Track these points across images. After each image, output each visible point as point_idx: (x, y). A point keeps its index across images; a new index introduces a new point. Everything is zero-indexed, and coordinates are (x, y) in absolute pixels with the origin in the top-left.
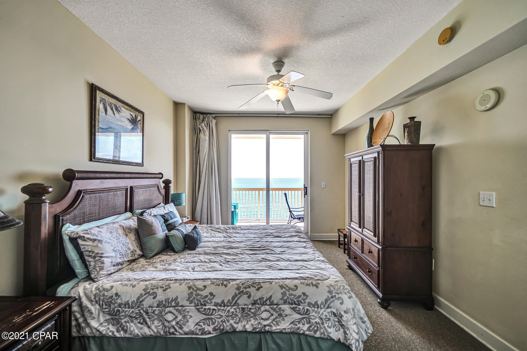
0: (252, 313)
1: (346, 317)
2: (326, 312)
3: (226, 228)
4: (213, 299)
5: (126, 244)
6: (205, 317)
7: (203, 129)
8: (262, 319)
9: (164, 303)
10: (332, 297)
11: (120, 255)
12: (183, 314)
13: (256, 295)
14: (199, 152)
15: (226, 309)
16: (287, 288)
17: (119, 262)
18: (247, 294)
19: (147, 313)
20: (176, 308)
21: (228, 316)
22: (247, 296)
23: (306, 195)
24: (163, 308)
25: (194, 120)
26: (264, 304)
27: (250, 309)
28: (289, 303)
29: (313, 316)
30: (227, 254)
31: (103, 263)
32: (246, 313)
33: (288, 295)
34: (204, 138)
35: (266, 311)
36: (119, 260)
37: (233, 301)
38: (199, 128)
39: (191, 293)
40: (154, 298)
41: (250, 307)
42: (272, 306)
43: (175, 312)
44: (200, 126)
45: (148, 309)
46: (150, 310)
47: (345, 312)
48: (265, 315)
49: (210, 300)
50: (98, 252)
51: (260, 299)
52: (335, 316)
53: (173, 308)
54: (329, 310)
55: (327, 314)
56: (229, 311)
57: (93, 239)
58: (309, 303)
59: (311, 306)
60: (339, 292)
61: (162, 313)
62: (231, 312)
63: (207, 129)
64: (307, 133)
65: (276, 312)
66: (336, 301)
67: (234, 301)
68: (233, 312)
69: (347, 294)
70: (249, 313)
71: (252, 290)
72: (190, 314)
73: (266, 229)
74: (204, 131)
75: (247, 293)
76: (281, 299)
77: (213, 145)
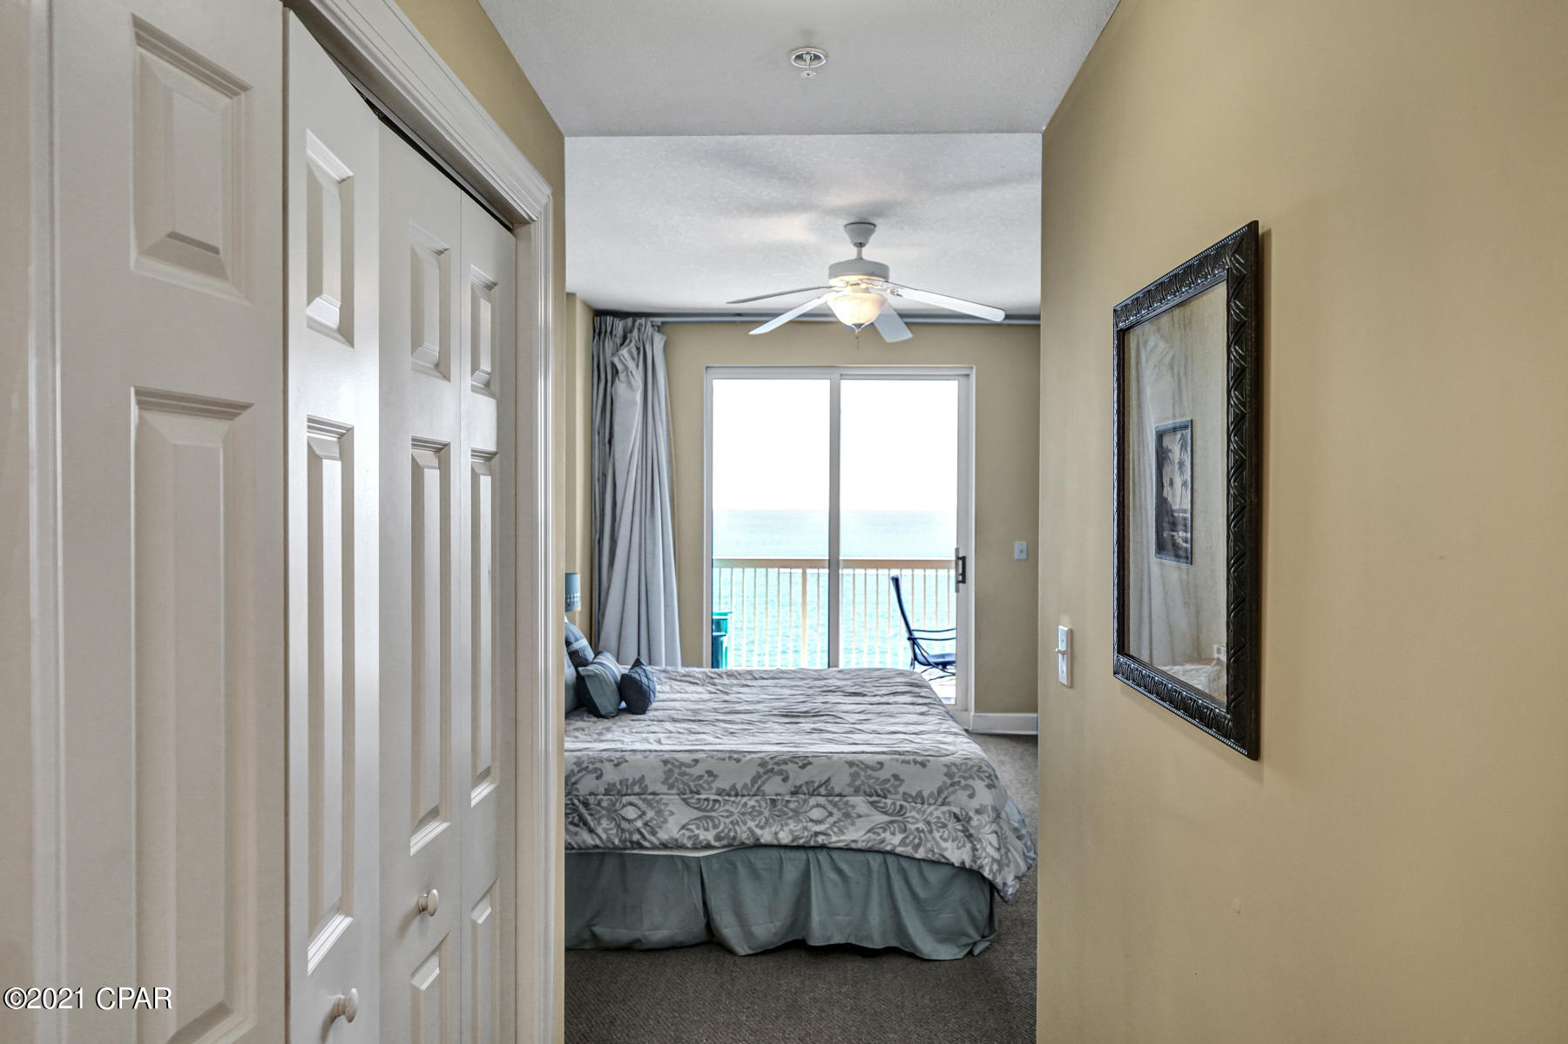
0: (791, 810)
1: (978, 820)
2: (939, 811)
3: (710, 674)
4: (713, 781)
6: (700, 814)
7: (626, 368)
8: (812, 820)
9: (619, 787)
10: (952, 785)
12: (655, 807)
13: (799, 777)
14: (610, 442)
15: (740, 802)
16: (862, 766)
18: (782, 774)
19: (586, 804)
20: (643, 796)
21: (743, 814)
22: (781, 777)
23: (961, 585)
24: (617, 797)
25: (596, 337)
26: (814, 793)
27: (788, 801)
28: (866, 794)
29: (913, 817)
30: (724, 721)
32: (780, 810)
33: (862, 778)
34: (629, 395)
35: (818, 805)
37: (753, 786)
38: (613, 365)
39: (670, 771)
40: (598, 778)
41: (787, 798)
42: (830, 798)
43: (640, 803)
44: (616, 360)
45: (589, 797)
46: (592, 800)
47: (978, 812)
48: (816, 814)
49: (709, 783)
51: (807, 783)
52: (957, 818)
53: (637, 797)
54: (945, 808)
55: (942, 816)
56: (745, 804)
58: (904, 793)
59: (910, 800)
60: (967, 775)
61: (614, 805)
62: (749, 806)
63: (637, 366)
64: (968, 375)
65: (839, 810)
66: (959, 792)
67: (756, 786)
68: (753, 807)
69: (984, 780)
70: (785, 809)
71: (791, 768)
72: (670, 808)
73: (825, 679)
74: (627, 375)
75: (780, 773)
76: (848, 785)
77: (657, 417)
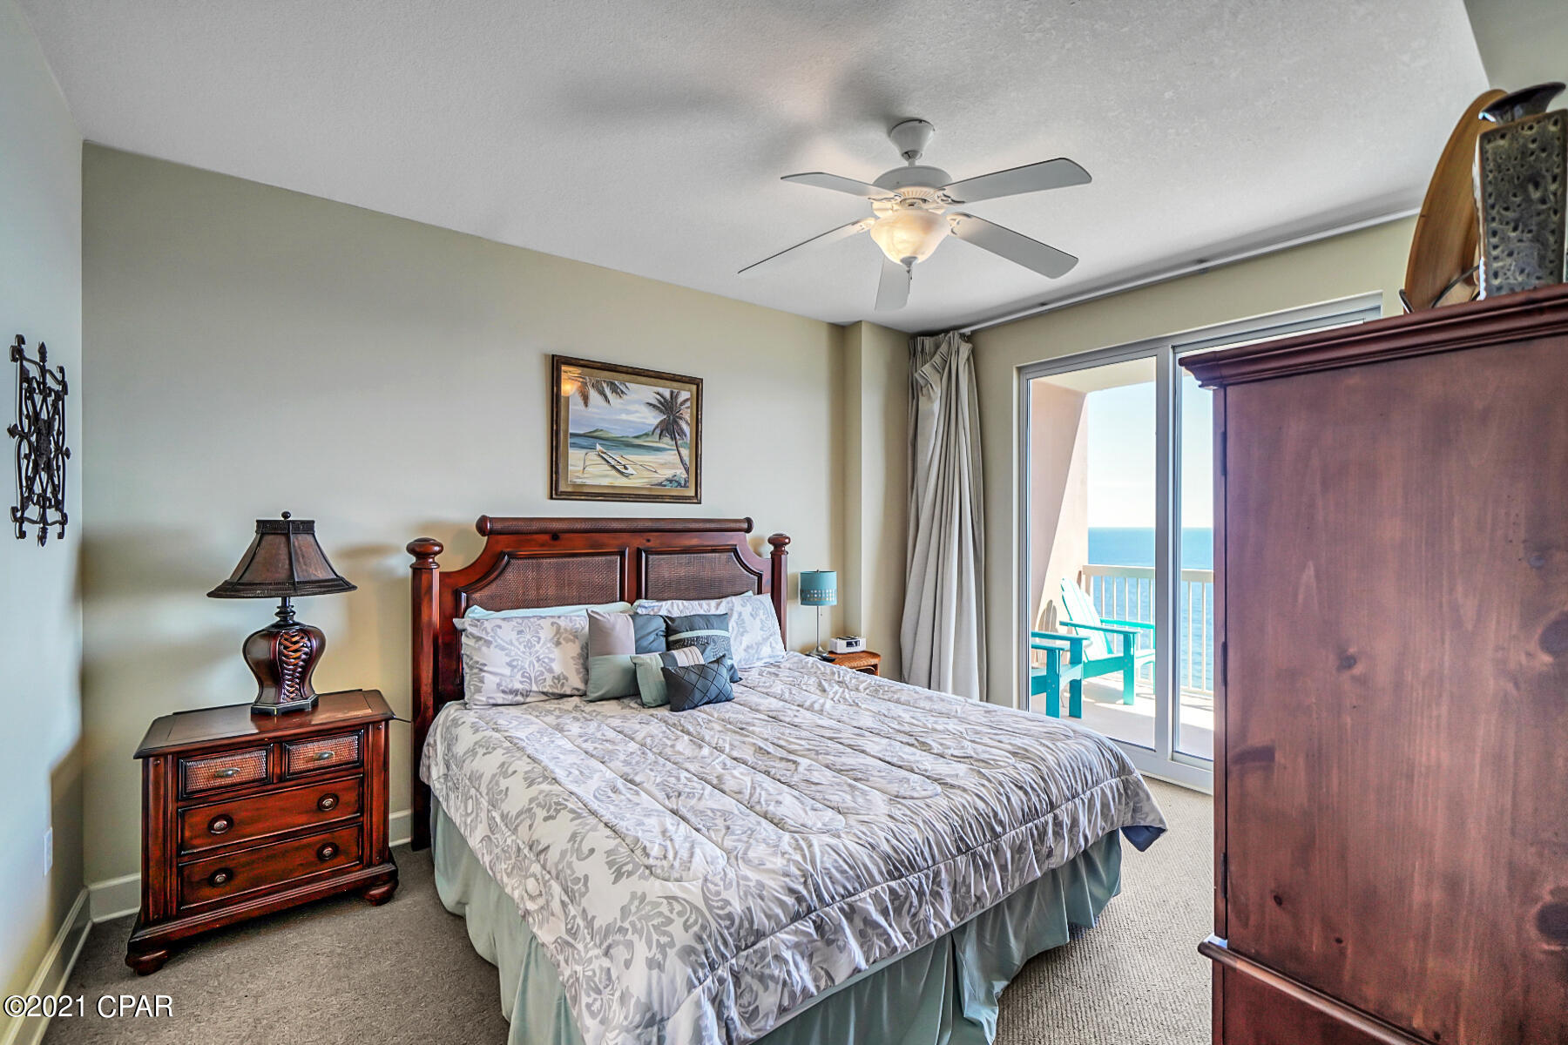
5: (546, 660)
7: (928, 382)
11: (523, 676)
17: (515, 688)
28: (562, 885)
31: (482, 681)
36: (518, 686)
50: (478, 659)
57: (478, 637)
58: (584, 909)
59: (585, 923)
63: (941, 380)
64: (1378, 308)
74: (929, 389)
